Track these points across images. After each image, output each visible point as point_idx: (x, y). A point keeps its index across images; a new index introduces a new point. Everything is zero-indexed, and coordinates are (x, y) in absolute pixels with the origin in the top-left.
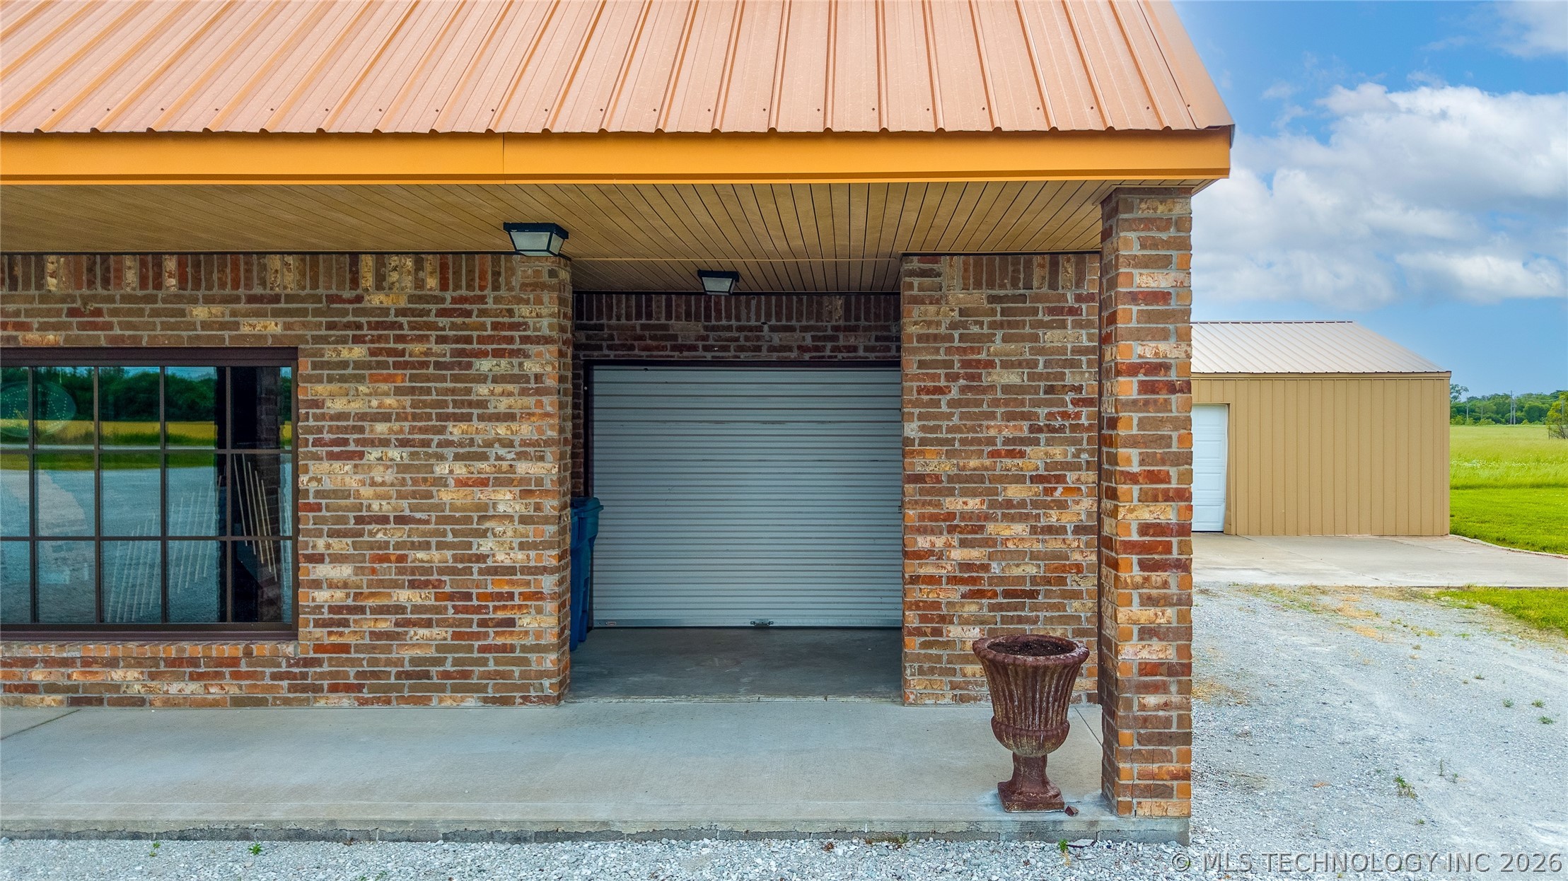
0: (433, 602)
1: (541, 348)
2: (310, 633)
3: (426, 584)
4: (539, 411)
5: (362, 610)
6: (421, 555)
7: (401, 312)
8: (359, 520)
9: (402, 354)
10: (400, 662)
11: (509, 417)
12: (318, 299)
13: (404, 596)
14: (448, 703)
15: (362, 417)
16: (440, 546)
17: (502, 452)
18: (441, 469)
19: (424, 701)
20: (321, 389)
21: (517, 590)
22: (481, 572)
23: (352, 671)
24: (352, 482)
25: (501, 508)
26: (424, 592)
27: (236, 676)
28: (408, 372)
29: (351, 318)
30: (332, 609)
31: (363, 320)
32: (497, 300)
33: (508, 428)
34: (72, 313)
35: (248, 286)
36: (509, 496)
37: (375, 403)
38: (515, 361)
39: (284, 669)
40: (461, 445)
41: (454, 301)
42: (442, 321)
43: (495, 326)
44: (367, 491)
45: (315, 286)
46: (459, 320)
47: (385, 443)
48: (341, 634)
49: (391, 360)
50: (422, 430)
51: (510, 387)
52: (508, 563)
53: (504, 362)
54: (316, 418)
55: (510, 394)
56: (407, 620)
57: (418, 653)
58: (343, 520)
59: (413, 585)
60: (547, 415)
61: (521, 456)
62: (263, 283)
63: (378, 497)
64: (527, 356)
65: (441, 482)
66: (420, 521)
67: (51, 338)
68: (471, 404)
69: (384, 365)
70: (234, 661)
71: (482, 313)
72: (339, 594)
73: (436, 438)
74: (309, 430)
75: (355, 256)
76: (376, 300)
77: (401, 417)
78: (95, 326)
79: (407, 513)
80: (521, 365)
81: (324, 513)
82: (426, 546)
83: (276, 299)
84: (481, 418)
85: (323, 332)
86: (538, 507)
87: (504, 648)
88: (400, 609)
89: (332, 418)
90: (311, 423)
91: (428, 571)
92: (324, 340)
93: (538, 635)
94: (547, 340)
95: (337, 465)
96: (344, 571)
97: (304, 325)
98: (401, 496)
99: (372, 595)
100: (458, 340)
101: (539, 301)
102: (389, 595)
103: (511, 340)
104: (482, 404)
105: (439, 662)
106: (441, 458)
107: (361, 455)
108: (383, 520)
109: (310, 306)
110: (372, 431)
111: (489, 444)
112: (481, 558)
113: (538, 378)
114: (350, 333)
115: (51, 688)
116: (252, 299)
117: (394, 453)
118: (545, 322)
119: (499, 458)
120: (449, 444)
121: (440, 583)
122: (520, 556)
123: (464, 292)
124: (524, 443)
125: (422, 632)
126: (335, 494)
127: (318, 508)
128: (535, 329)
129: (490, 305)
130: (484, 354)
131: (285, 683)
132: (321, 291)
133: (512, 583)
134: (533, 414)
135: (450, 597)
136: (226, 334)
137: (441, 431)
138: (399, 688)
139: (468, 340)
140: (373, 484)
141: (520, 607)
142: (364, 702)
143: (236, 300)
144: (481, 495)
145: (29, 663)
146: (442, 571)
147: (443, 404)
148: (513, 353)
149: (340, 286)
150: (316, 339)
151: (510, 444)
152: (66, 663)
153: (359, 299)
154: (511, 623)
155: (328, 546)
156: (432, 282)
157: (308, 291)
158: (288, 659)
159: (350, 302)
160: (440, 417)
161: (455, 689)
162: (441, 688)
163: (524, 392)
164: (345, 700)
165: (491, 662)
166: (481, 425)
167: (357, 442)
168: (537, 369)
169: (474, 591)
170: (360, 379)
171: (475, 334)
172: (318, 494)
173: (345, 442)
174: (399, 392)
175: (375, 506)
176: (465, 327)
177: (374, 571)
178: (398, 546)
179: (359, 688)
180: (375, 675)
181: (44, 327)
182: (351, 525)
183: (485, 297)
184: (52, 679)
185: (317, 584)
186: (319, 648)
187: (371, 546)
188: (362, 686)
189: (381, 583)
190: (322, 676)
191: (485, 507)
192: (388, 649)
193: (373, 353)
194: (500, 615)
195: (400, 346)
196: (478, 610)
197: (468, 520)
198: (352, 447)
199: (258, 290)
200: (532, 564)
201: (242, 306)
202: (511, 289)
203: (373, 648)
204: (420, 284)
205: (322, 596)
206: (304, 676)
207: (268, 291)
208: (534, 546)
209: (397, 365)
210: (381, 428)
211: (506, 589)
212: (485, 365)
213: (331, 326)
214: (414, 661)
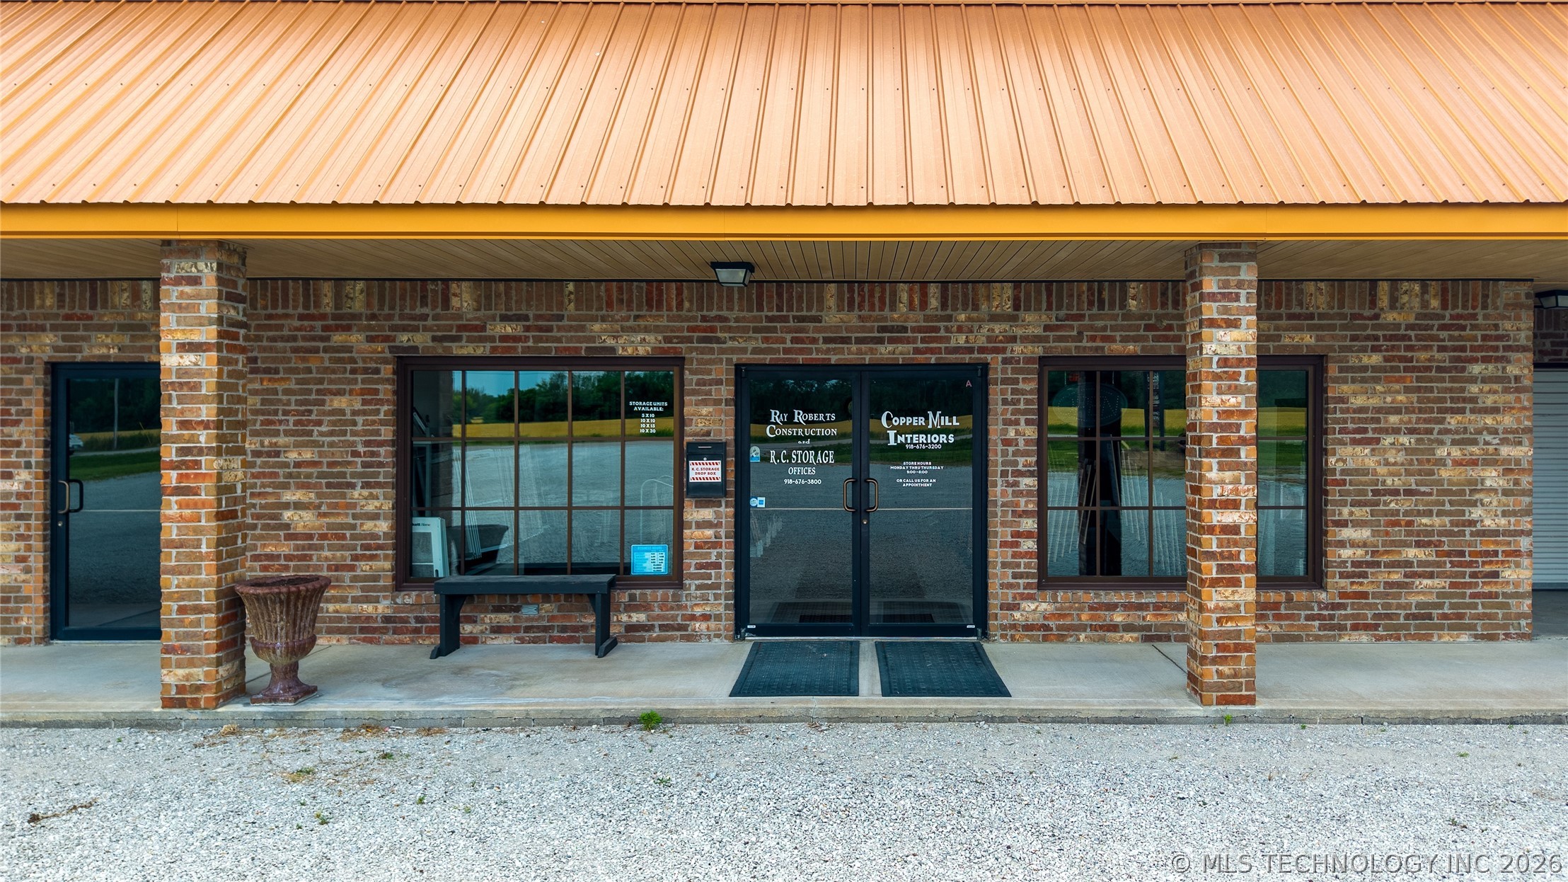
0: (1434, 558)
1: (1520, 355)
2: (1336, 583)
3: (1429, 544)
4: (1518, 405)
5: (1377, 564)
6: (1425, 520)
7: (1410, 327)
8: (1376, 493)
9: (1411, 360)
10: (1408, 606)
11: (1494, 410)
12: (1343, 317)
13: (1412, 553)
14: (1446, 639)
15: (1379, 410)
16: (1439, 514)
17: (1489, 438)
18: (1442, 452)
19: (1427, 638)
20: (1346, 388)
21: (1500, 549)
22: (1472, 534)
23: (1370, 613)
24: (1370, 463)
25: (1488, 483)
26: (1428, 550)
27: (1278, 617)
28: (1414, 375)
29: (1369, 332)
30: (1354, 564)
31: (1380, 333)
32: (1486, 317)
33: (1494, 419)
34: (1148, 328)
35: (1289, 306)
36: (1494, 474)
37: (1389, 399)
38: (1500, 365)
39: (1316, 612)
40: (1457, 432)
41: (1452, 317)
42: (1444, 334)
43: (1484, 338)
44: (1382, 470)
45: (1341, 306)
46: (1456, 333)
47: (1396, 431)
48: (1361, 584)
49: (1402, 365)
50: (1426, 421)
51: (1495, 386)
52: (1493, 527)
53: (1491, 367)
54: (1343, 411)
55: (1495, 392)
56: (1413, 572)
57: (1422, 598)
58: (1364, 493)
59: (1419, 544)
60: (1524, 408)
61: (1504, 441)
62: (1300, 304)
63: (1391, 474)
64: (1509, 362)
65: (1441, 462)
66: (1424, 494)
67: (1131, 348)
68: (1464, 400)
69: (1396, 369)
70: (1276, 606)
71: (1474, 327)
72: (1360, 552)
73: (1437, 427)
74: (1337, 421)
75: (1374, 283)
76: (1390, 317)
77: (1409, 411)
78: (1166, 339)
79: (1414, 487)
80: (1504, 368)
81: (1347, 487)
82: (1429, 514)
83: (1311, 316)
84: (1473, 411)
85: (1348, 343)
86: (1517, 483)
87: (1490, 595)
88: (1408, 564)
89: (1355, 411)
90: (1338, 415)
91: (1430, 533)
92: (1349, 349)
93: (1517, 584)
94: (1524, 349)
95: (1358, 449)
96: (1365, 533)
97: (1333, 337)
98: (1408, 473)
99: (1387, 552)
100: (1455, 349)
101: (1518, 318)
102: (1400, 552)
103: (1496, 349)
104: (1473, 400)
105: (1440, 606)
106: (1442, 443)
107: (1378, 441)
108: (1395, 492)
109: (1338, 322)
110: (1386, 421)
111: (1479, 432)
112: (1472, 523)
113: (1517, 379)
114: (1370, 344)
115: (1129, 628)
116: (1291, 317)
117: (1404, 439)
118: (1523, 335)
119: (1487, 443)
120: (1447, 431)
121: (1440, 543)
122: (1503, 521)
123: (1459, 311)
124: (1506, 431)
125: (1426, 582)
126: (1356, 472)
127: (1343, 483)
128: (1515, 340)
129: (1480, 321)
130: (1475, 360)
131: (1317, 623)
132: (1346, 310)
133: (1497, 543)
134: (1513, 408)
135: (1448, 554)
136: (1271, 344)
137: (1442, 421)
138: (1406, 627)
139: (1463, 349)
140: (1387, 463)
141: (1503, 562)
142: (1379, 639)
143: (1279, 317)
144: (1473, 473)
145: (1112, 607)
146: (1441, 534)
147: (1443, 400)
148: (1498, 359)
149: (1361, 306)
150: (1342, 349)
151: (1494, 432)
152: (1141, 607)
153: (1376, 317)
154: (1495, 575)
155: (1351, 513)
156: (1435, 303)
157: (1336, 310)
158: (1319, 603)
159: (1370, 319)
160: (1441, 411)
161: (1451, 628)
162: (1441, 627)
163: (1506, 391)
164: (1364, 637)
165: (1480, 606)
166: (1473, 417)
167: (1374, 430)
168: (1517, 372)
169: (1467, 549)
170: (1376, 380)
171: (1468, 344)
172: (1343, 472)
173: (1365, 431)
174: (1407, 390)
175: (1389, 482)
176: (1461, 338)
177: (1387, 533)
178: (1406, 513)
179: (1376, 627)
180: (1388, 616)
181: (1125, 340)
182: (1370, 496)
183: (1476, 314)
184: (1130, 620)
185: (1342, 544)
186: (1343, 595)
187: (1386, 513)
188: (1378, 625)
189: (1393, 543)
190: (1346, 617)
191: (1474, 482)
192: (1398, 596)
193: (1386, 359)
194: (1487, 568)
195: (1409, 354)
196: (1470, 564)
197: (1462, 493)
198: (1370, 435)
199: (1296, 310)
200: (1512, 528)
201: (1284, 322)
202: (1496, 308)
203: (1387, 595)
204: (1425, 304)
205: (1346, 553)
206: (1332, 617)
207: (1304, 311)
208: (1514, 513)
209: (1406, 370)
210: (1393, 419)
211: (1492, 548)
212: (1476, 369)
213: (1354, 338)
214: (1419, 605)
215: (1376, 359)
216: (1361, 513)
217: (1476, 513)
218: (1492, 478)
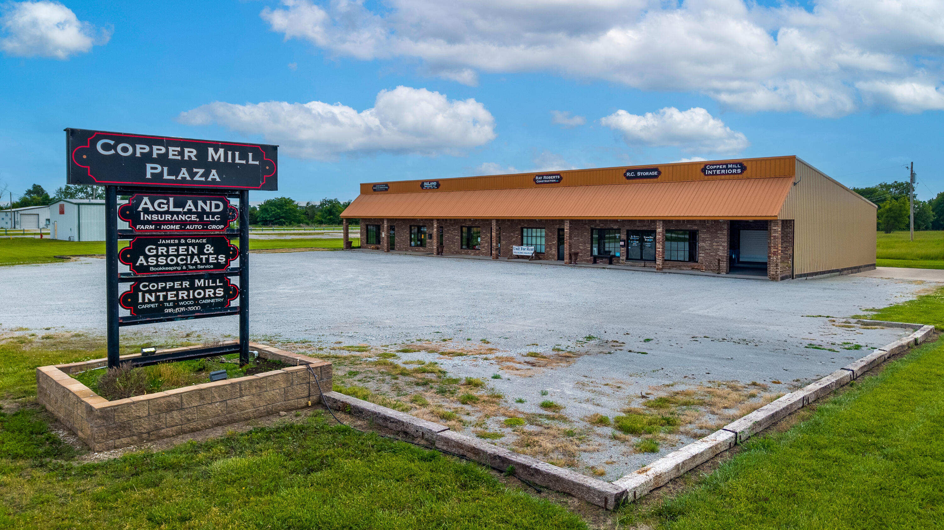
2: (699, 262)
9: (711, 231)
15: (705, 238)
20: (701, 234)
23: (703, 268)
24: (704, 245)
27: (692, 267)
28: (711, 234)
29: (704, 228)
33: (722, 239)
37: (707, 236)
40: (716, 241)
43: (720, 229)
45: (701, 225)
52: (721, 255)
54: (700, 238)
55: (722, 236)
58: (703, 249)
64: (723, 232)
67: (673, 228)
69: (708, 232)
72: (703, 258)
73: (713, 240)
77: (710, 238)
78: (678, 227)
79: (710, 249)
82: (712, 253)
86: (726, 249)
92: (702, 230)
95: (702, 243)
96: (703, 255)
97: (700, 228)
99: (706, 258)
100: (716, 230)
101: (725, 225)
102: (709, 258)
106: (714, 243)
113: (725, 234)
117: (709, 242)
118: (726, 228)
119: (721, 243)
124: (724, 241)
130: (719, 232)
133: (721, 258)
134: (725, 238)
135: (715, 259)
136: (692, 228)
144: (719, 247)
146: (714, 256)
147: (714, 237)
149: (704, 225)
158: (697, 266)
166: (718, 239)
170: (705, 234)
172: (700, 246)
175: (707, 248)
177: (706, 255)
178: (709, 252)
185: (700, 257)
187: (706, 252)
197: (717, 250)
198: (704, 241)
199: (695, 225)
200: (724, 256)
202: (722, 225)
208: (725, 253)
215: (705, 230)
216: (703, 252)
217: (719, 253)
218: (721, 248)
